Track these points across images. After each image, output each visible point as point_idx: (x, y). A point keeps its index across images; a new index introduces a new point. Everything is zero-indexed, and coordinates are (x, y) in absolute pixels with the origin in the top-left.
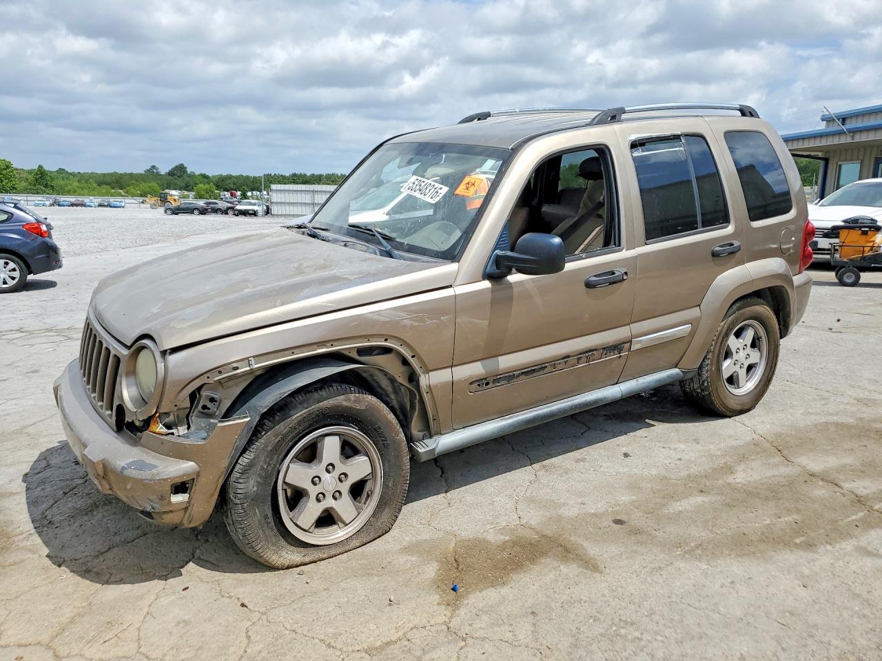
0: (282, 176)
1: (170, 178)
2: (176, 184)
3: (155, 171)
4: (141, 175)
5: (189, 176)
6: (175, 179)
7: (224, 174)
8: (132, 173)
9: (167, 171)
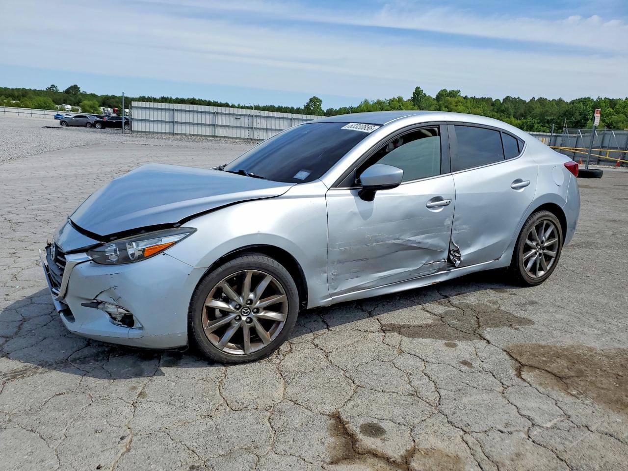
0: (153, 98)
1: (67, 95)
2: (71, 100)
3: (54, 89)
4: (43, 91)
5: (82, 94)
6: (71, 96)
7: (110, 94)
8: (35, 90)
9: (64, 90)
